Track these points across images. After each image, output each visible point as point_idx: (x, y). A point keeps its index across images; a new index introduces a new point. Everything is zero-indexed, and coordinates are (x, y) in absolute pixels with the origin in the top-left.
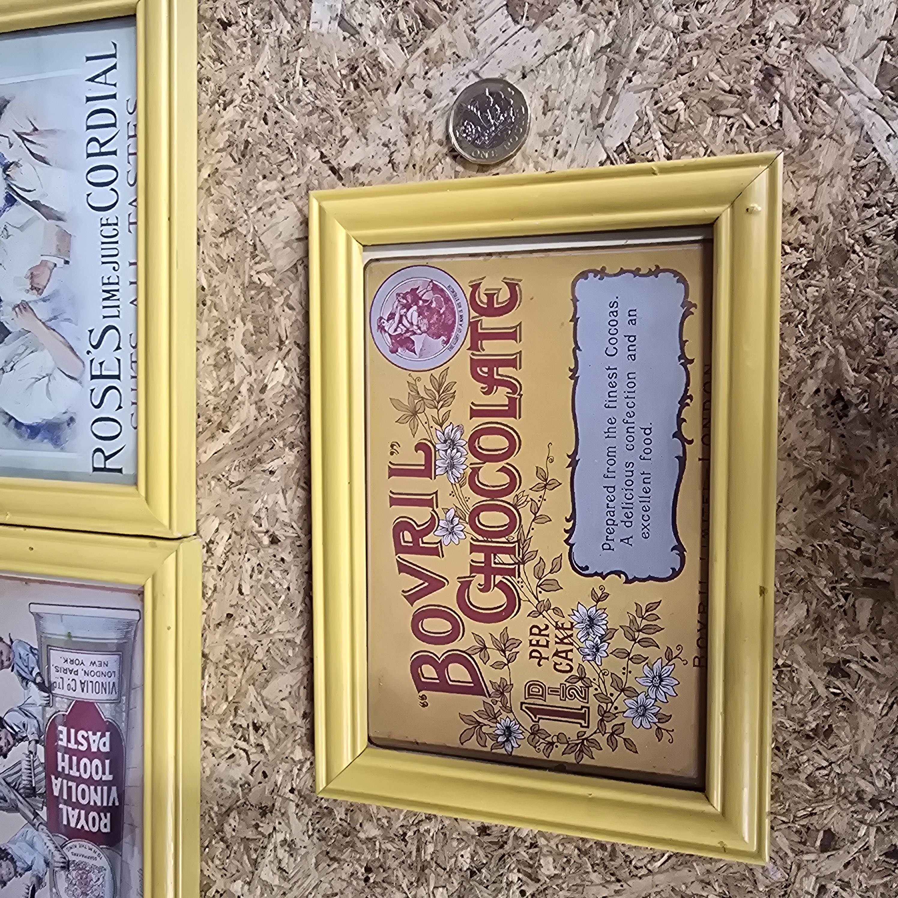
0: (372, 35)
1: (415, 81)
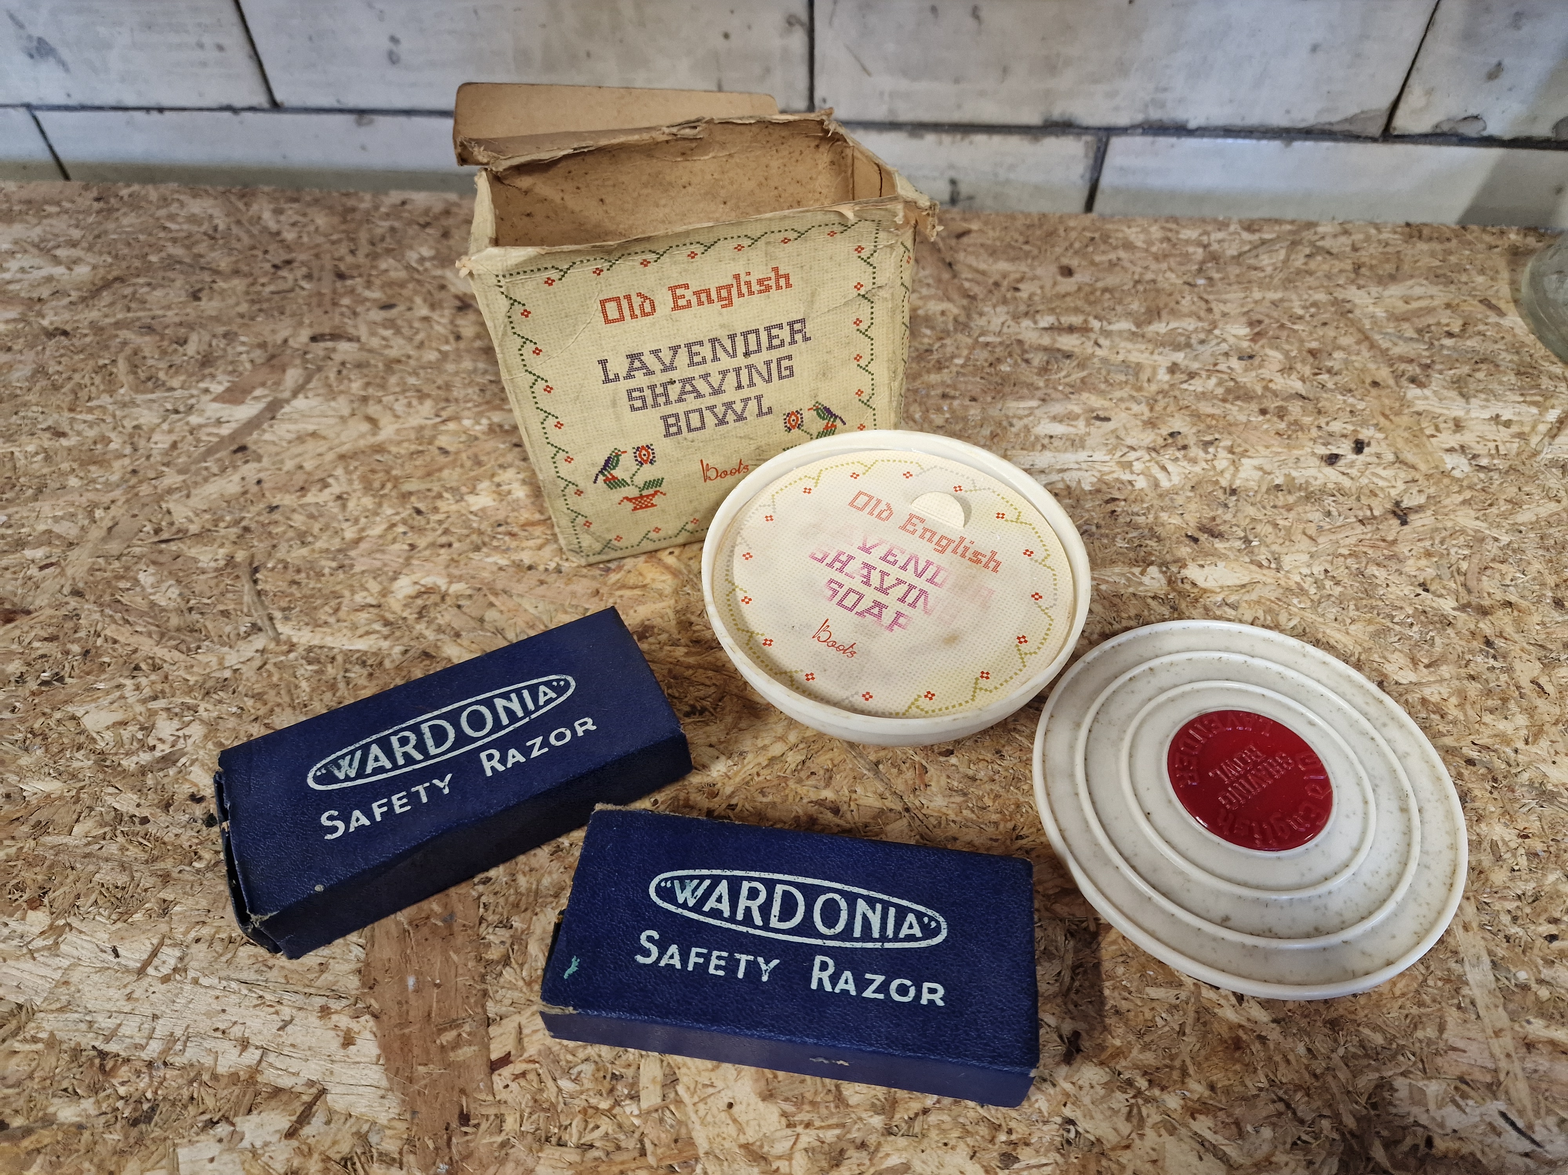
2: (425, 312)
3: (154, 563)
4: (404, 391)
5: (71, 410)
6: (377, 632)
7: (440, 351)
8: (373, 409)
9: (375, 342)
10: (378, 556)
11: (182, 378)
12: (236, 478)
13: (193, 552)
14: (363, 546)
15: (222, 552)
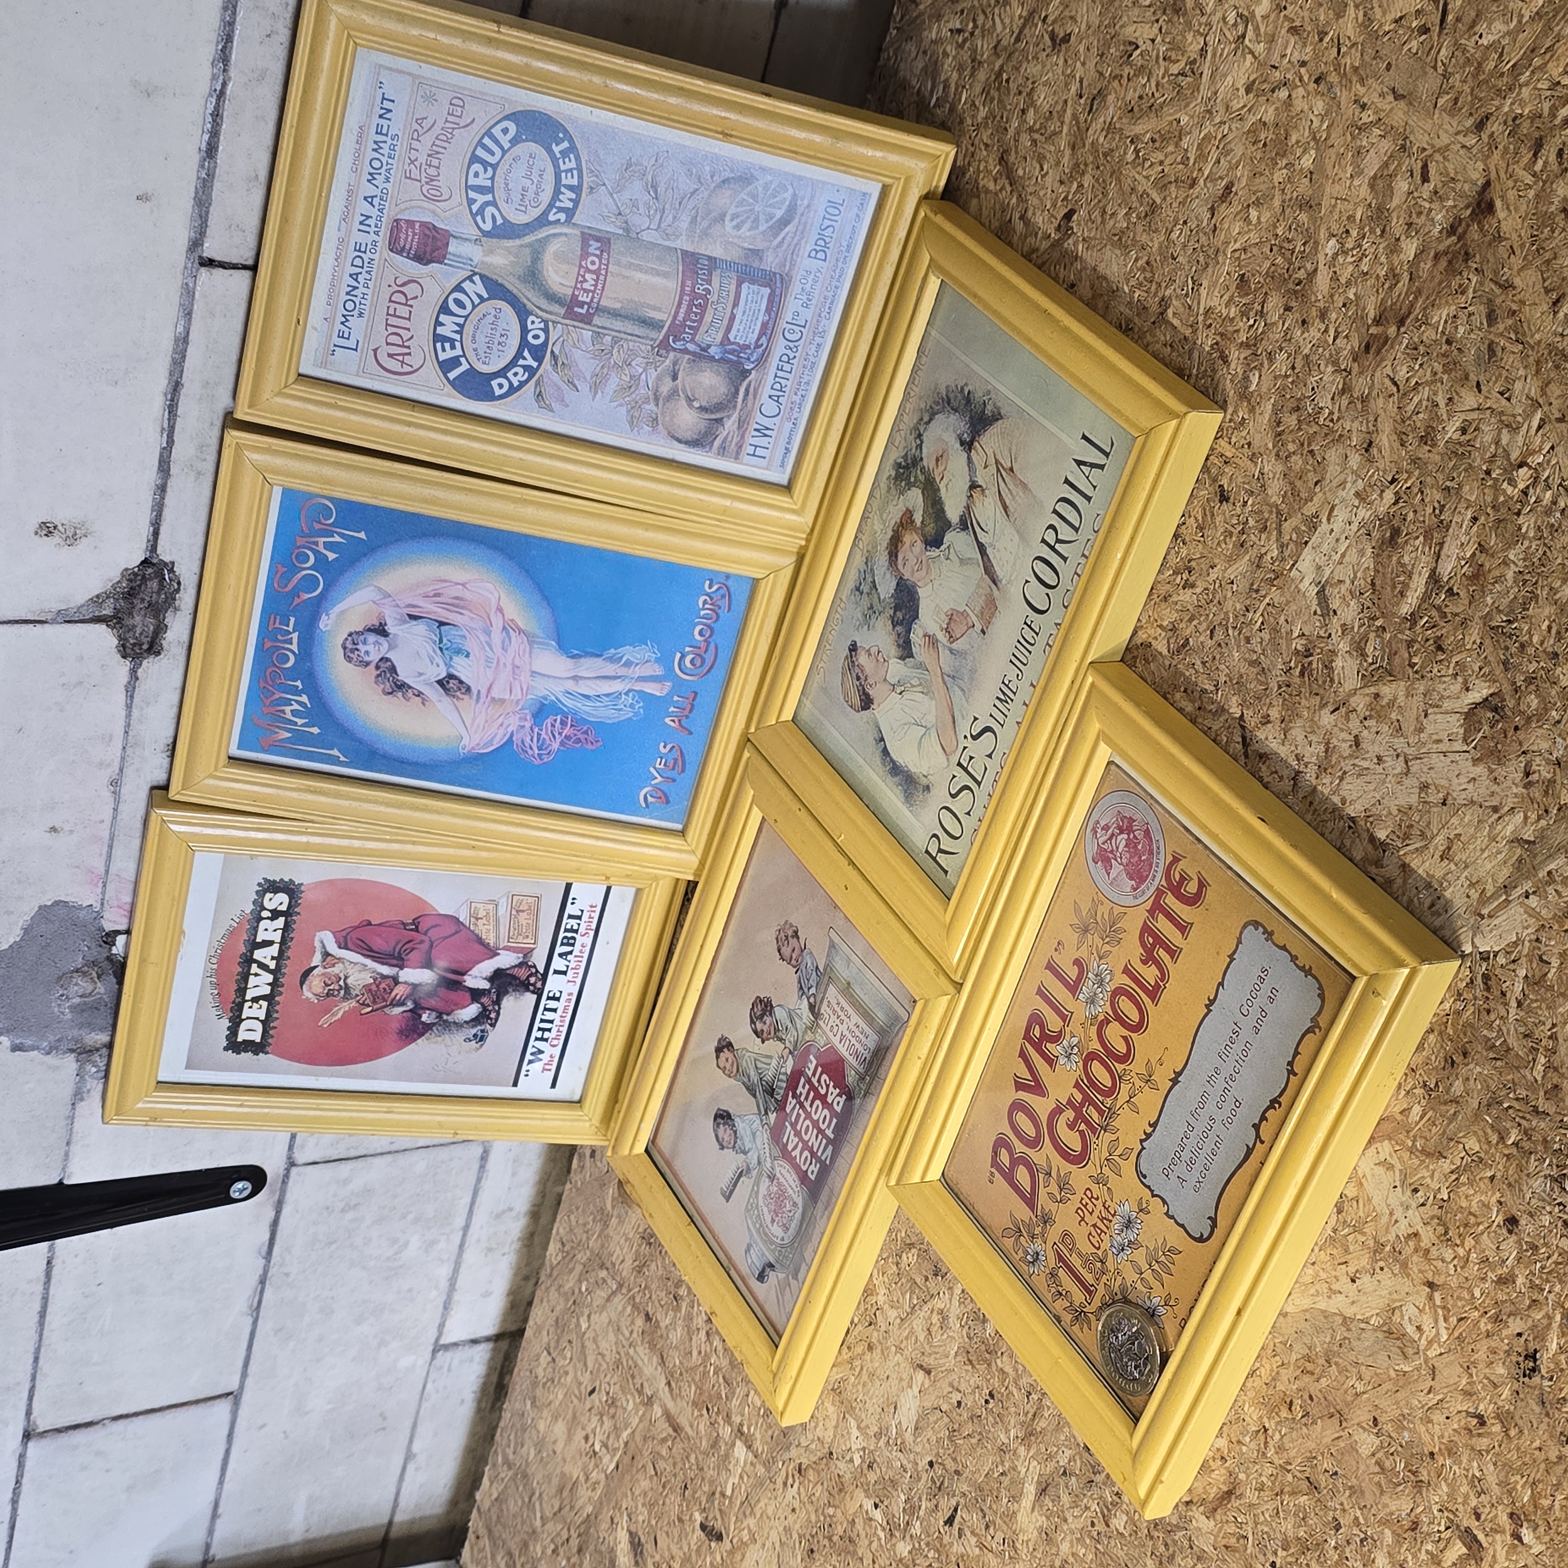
0: (1340, 633)
1: (1353, 716)
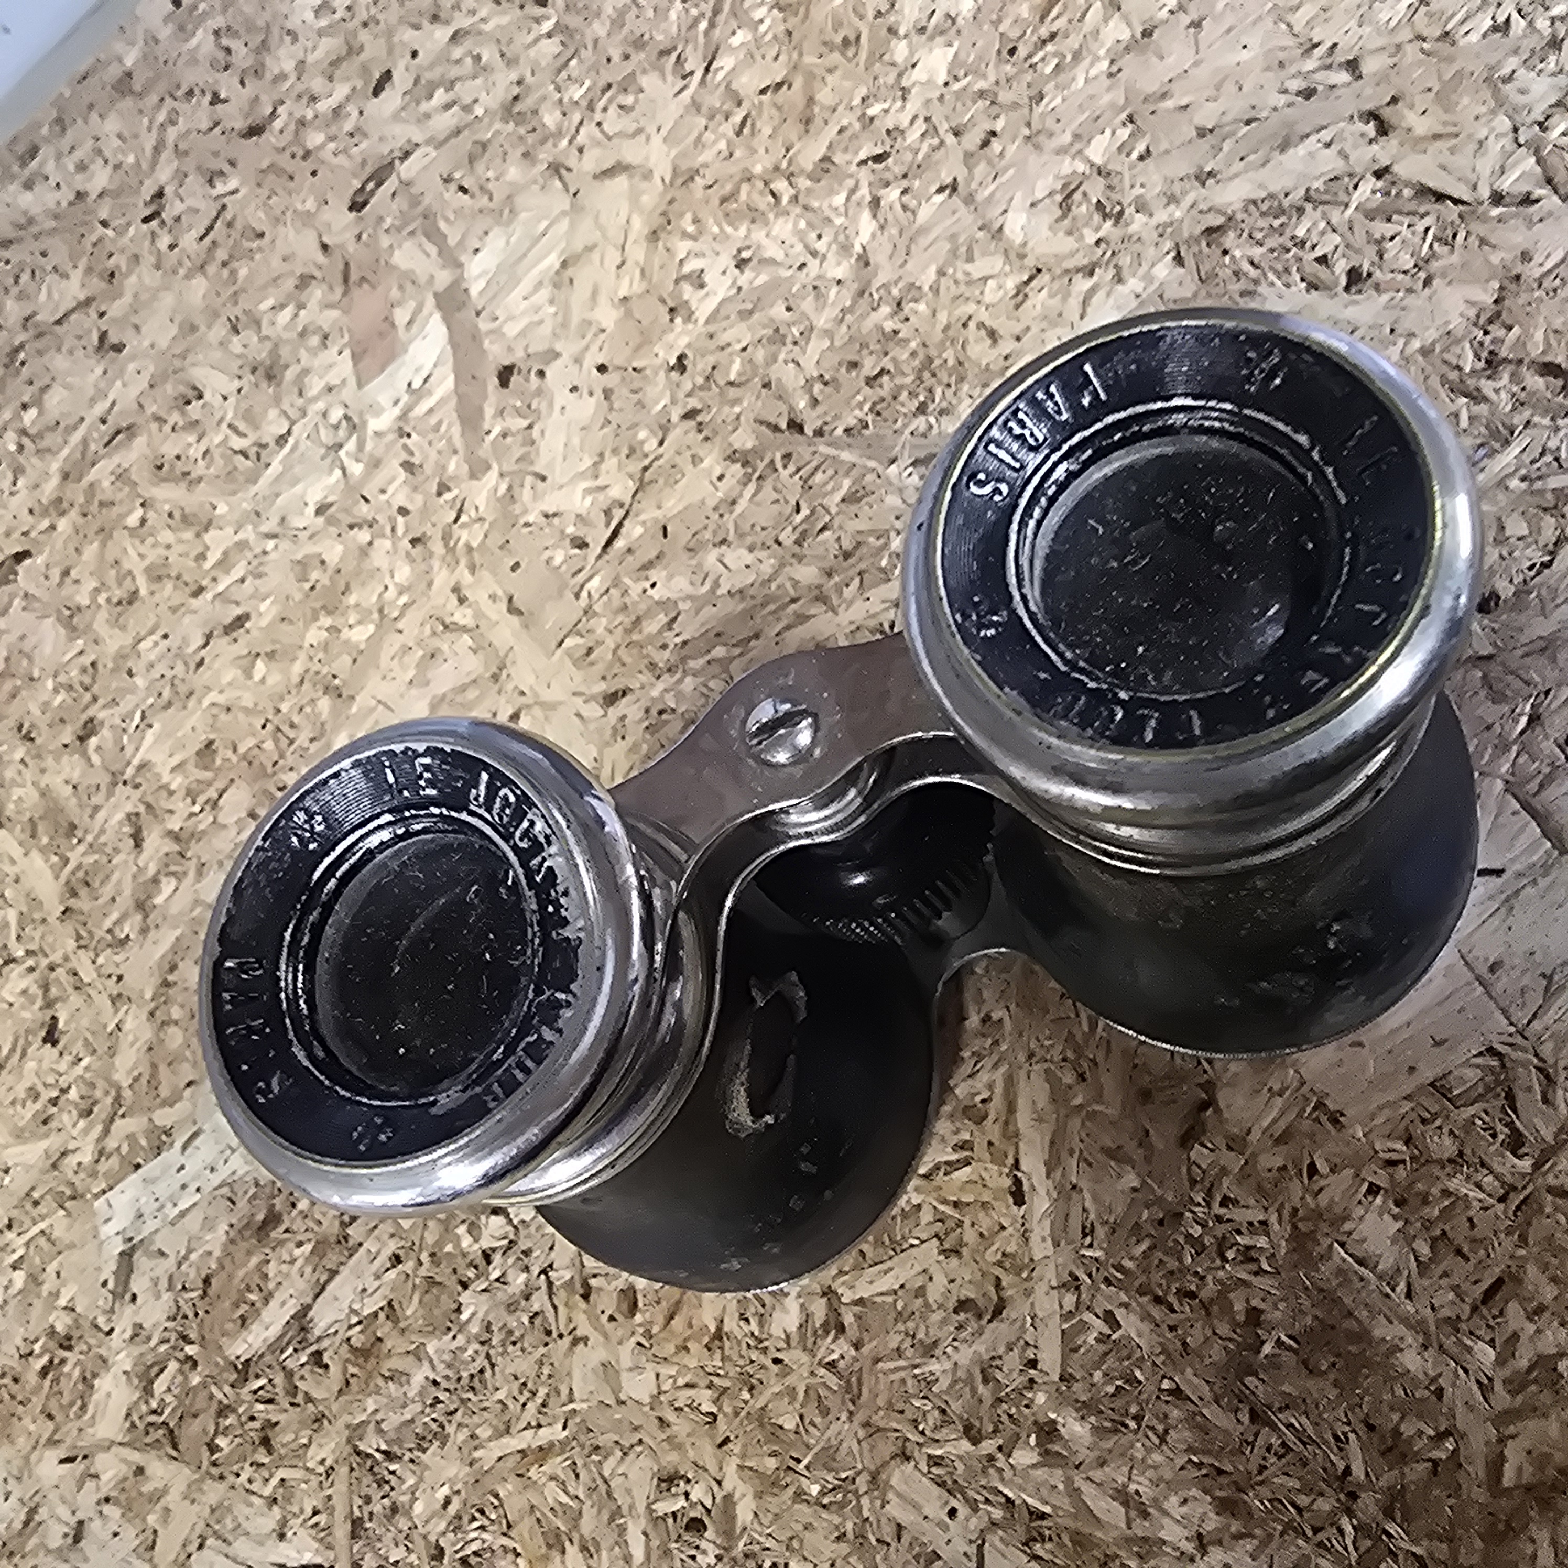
2: (442, 34)
3: (648, 566)
4: (591, 107)
5: (199, 591)
6: (1093, 290)
7: (549, 35)
8: (591, 162)
9: (446, 121)
10: (923, 242)
11: (273, 413)
12: (562, 397)
13: (672, 504)
14: (879, 257)
15: (712, 462)
